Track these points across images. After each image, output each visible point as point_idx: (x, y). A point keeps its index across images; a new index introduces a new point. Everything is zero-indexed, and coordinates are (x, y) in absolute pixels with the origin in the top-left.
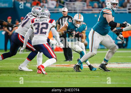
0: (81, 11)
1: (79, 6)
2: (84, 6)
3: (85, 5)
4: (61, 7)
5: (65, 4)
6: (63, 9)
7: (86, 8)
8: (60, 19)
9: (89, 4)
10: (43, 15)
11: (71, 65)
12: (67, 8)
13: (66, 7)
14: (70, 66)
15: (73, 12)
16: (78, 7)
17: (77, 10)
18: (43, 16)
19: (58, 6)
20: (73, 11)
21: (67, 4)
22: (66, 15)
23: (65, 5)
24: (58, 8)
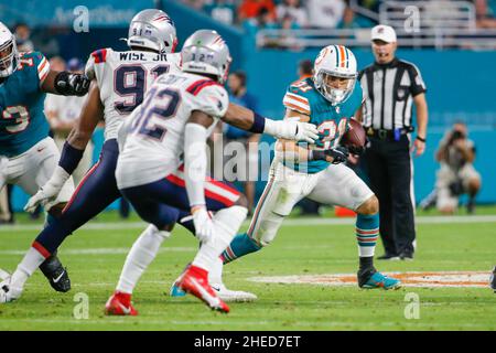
0: (450, 41)
1: (446, 19)
2: (466, 19)
3: (471, 14)
4: (366, 23)
5: (382, 8)
6: (374, 33)
7: (472, 27)
8: (364, 77)
9: (489, 10)
10: (201, 60)
11: (407, 276)
12: (394, 28)
13: (386, 21)
14: (405, 279)
15: (417, 47)
16: (439, 23)
17: (433, 37)
18: (200, 64)
19: (351, 17)
20: (417, 42)
21: (390, 10)
22: (389, 59)
23: (383, 15)
24: (352, 28)
